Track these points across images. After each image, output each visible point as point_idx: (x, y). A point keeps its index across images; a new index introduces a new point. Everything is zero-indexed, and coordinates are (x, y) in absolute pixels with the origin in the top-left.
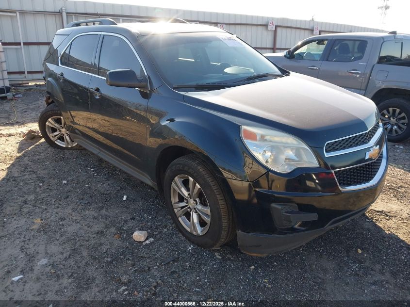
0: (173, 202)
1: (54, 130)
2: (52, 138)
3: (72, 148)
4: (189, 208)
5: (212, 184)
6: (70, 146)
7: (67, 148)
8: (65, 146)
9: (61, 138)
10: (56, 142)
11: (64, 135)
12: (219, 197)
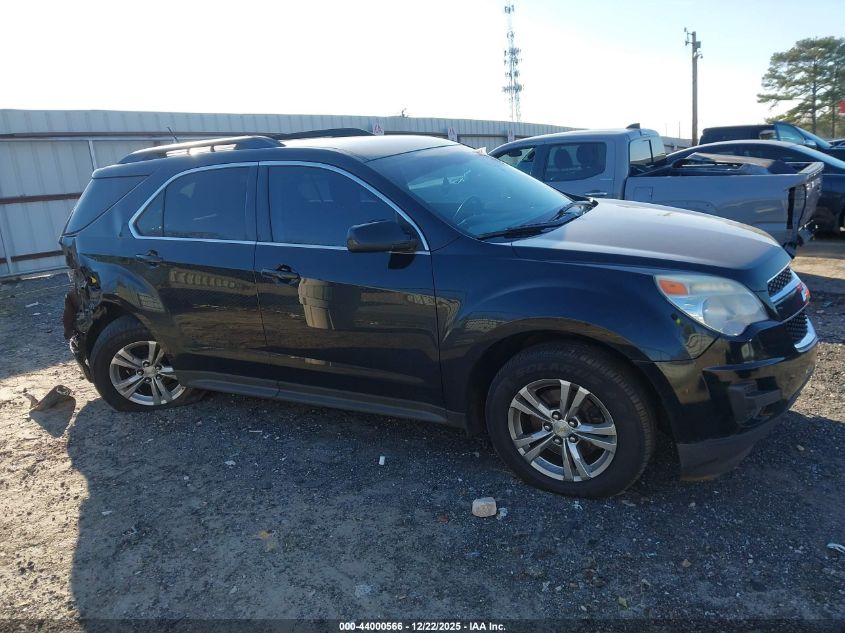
0: (513, 436)
1: (125, 373)
2: (122, 393)
3: (171, 404)
4: (557, 437)
5: (617, 380)
6: (164, 402)
7: (158, 407)
8: (152, 404)
9: (145, 389)
10: (132, 399)
11: (150, 379)
12: (634, 399)
